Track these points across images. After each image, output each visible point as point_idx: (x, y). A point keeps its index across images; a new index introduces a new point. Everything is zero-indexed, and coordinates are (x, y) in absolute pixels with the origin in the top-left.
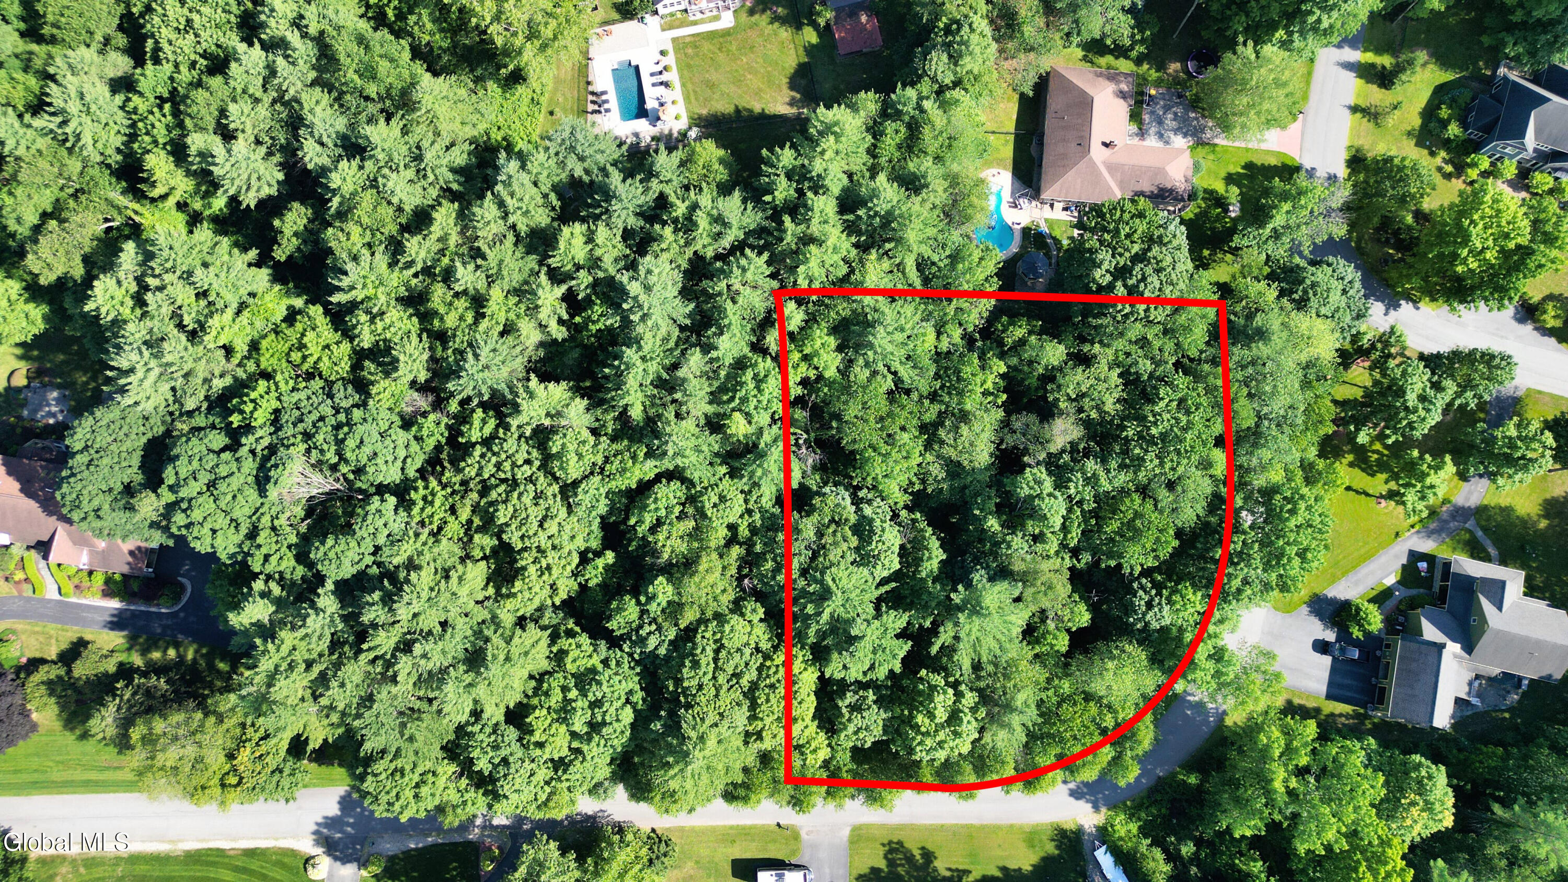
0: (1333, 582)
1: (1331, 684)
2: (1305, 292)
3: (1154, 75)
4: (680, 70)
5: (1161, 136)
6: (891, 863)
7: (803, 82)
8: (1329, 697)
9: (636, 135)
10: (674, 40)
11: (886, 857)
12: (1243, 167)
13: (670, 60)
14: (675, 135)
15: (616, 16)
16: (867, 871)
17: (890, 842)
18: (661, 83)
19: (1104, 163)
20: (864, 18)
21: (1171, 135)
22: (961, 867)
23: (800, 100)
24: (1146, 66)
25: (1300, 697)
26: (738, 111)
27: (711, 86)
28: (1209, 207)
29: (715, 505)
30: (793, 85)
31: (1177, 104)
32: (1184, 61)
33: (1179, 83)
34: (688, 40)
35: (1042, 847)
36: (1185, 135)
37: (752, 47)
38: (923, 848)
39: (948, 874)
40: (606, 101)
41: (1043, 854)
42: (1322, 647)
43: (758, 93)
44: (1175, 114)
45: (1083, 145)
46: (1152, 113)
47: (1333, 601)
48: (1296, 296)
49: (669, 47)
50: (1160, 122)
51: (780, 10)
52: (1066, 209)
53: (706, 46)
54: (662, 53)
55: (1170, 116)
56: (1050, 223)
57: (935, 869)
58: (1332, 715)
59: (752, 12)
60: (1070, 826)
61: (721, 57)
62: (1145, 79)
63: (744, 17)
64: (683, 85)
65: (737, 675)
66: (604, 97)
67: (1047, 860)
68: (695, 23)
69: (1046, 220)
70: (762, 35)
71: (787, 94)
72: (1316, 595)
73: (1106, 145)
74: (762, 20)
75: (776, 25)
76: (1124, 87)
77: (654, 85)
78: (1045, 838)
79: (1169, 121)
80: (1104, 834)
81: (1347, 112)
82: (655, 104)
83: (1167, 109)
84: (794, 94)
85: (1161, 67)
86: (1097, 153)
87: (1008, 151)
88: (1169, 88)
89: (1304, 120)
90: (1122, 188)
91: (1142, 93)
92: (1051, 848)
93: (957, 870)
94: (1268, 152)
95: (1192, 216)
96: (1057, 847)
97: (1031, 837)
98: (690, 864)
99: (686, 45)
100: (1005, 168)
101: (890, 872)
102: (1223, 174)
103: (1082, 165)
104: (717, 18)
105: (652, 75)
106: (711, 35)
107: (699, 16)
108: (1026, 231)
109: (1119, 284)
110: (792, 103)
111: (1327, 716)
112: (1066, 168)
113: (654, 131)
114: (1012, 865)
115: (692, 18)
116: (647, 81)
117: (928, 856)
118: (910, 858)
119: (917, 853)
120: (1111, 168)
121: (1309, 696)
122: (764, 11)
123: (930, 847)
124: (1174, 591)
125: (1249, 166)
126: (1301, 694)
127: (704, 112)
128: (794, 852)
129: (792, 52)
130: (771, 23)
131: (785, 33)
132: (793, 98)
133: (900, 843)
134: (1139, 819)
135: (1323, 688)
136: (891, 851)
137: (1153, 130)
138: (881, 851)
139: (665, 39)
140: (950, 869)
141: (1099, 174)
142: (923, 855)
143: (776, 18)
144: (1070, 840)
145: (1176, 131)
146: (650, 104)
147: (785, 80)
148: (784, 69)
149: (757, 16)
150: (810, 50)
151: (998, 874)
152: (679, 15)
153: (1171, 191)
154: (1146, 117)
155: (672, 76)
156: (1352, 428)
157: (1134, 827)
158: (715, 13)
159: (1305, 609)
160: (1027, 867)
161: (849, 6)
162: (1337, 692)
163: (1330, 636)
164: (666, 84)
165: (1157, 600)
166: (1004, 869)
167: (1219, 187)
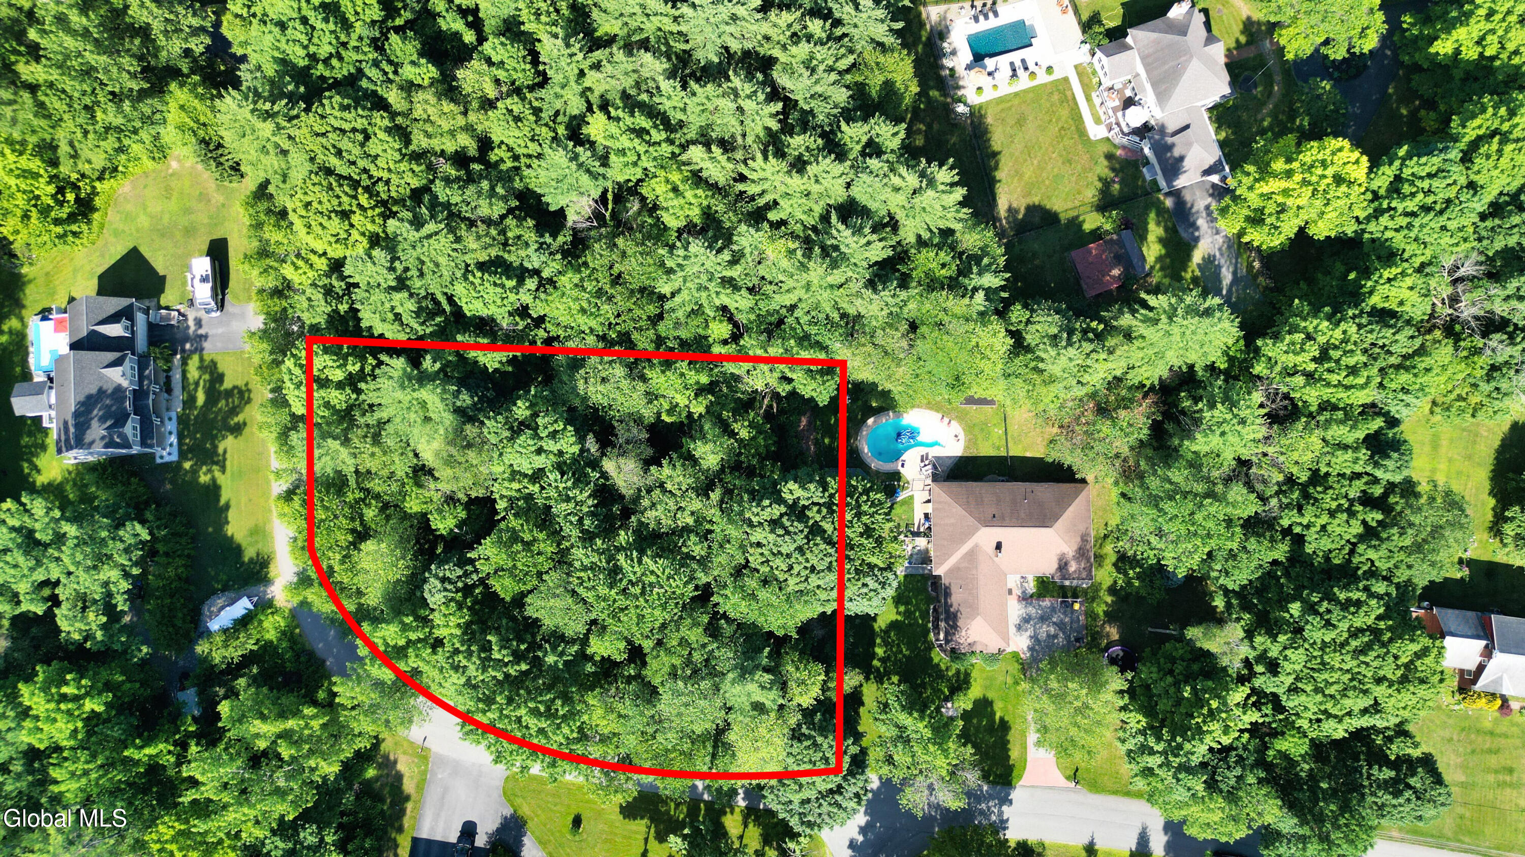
0: (540, 842)
1: (429, 842)
2: (809, 737)
3: (1100, 609)
4: (1033, 89)
5: (1027, 620)
6: (229, 393)
7: (1037, 220)
8: (415, 841)
9: (954, 53)
10: (1066, 80)
11: (235, 387)
12: (1002, 719)
13: (1043, 78)
14: (960, 93)
15: (1085, 17)
16: (220, 370)
17: (249, 391)
18: (1014, 70)
19: (976, 546)
20: (1116, 272)
21: (1030, 632)
22: (228, 463)
23: (1015, 219)
24: (1109, 599)
25: (414, 809)
26: (995, 154)
27: (1021, 122)
28: (949, 680)
29: (510, 111)
30: (1032, 209)
31: (1067, 638)
32: (1121, 642)
33: (1094, 639)
34: (1068, 93)
35: (250, 544)
36: (1031, 649)
37: (1070, 162)
38: (245, 424)
39: (220, 450)
40: (986, 17)
41: (244, 544)
42: (469, 831)
43: (1019, 174)
44: (1055, 636)
45: (994, 520)
46: (1053, 609)
47: (519, 844)
48: (804, 730)
49: (1057, 75)
50: (1043, 619)
51: (1117, 186)
52: (927, 516)
53: (1064, 113)
54: (1050, 69)
55: (1052, 630)
56: (910, 501)
57: (224, 437)
58: (397, 846)
59: (1109, 157)
60: (273, 571)
61: (1054, 129)
62: (1093, 599)
63: (1105, 148)
64: (1016, 94)
65: (339, 153)
66: (991, 15)
67: (238, 550)
68: (1088, 98)
69: (912, 497)
70: (1084, 170)
71: (1021, 204)
72: (525, 823)
73: (999, 546)
74: (1103, 168)
75: (1099, 185)
76: (1073, 567)
77: (1012, 64)
78: (260, 546)
79: (1045, 630)
80: (265, 605)
81: (1086, 841)
82: (990, 68)
83: (1060, 626)
84: (1022, 211)
85: (1111, 617)
86: (987, 536)
87: (986, 450)
88: (1086, 627)
89: (1067, 789)
90: (951, 571)
91: (1075, 596)
92: (249, 553)
93: (225, 460)
94: (1024, 747)
95: (936, 660)
96: (251, 560)
97: (259, 532)
98: (221, 199)
99: (1062, 93)
100: (966, 448)
101: (220, 392)
102: (990, 695)
103: (971, 521)
104: (1098, 121)
105: (1023, 61)
106: (1077, 118)
107: (1097, 101)
108: (897, 476)
109: (783, 509)
110: (1010, 210)
111: (395, 840)
112: (966, 506)
113: (960, 70)
114: (231, 515)
115: (1094, 95)
116: (1015, 57)
117: (237, 430)
118: (234, 411)
119: (240, 418)
120: (972, 555)
121: (417, 819)
122: (1113, 169)
123: (246, 431)
124: (460, 606)
125: (1005, 726)
126: (419, 808)
127: (989, 120)
128: (236, 297)
129: (1070, 205)
130: (1100, 179)
131: (1091, 194)
132: (1017, 211)
133: (249, 401)
134: (279, 640)
135: (424, 834)
136: (241, 393)
137: (1032, 610)
138: (240, 383)
139: (1065, 69)
140: (225, 452)
141: (963, 541)
142: (238, 424)
143: (1106, 184)
144: (258, 572)
145: (1035, 638)
146: (990, 63)
147: (1036, 200)
148: (1049, 198)
149: (1106, 163)
150: (1075, 223)
151: (223, 501)
152: (1095, 80)
153: (955, 627)
154: (1047, 602)
155: (1024, 82)
156: (686, 831)
157: (271, 635)
158: (1103, 117)
159: (508, 812)
160: (230, 530)
161: (1127, 253)
162: (421, 848)
163: (481, 841)
164: (1014, 74)
165: (449, 587)
166: (227, 506)
167: (975, 692)
